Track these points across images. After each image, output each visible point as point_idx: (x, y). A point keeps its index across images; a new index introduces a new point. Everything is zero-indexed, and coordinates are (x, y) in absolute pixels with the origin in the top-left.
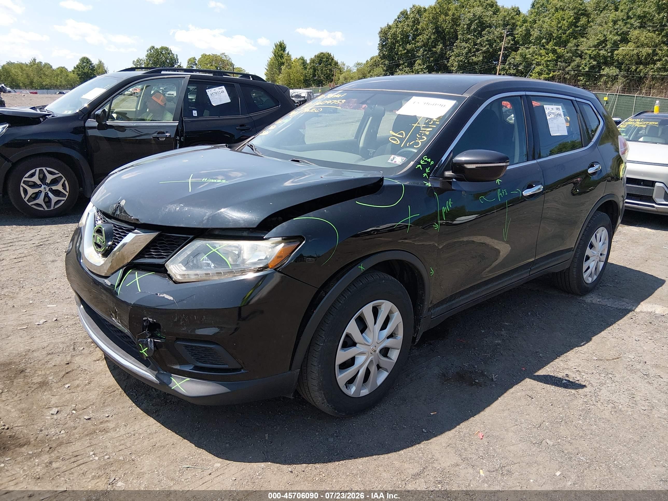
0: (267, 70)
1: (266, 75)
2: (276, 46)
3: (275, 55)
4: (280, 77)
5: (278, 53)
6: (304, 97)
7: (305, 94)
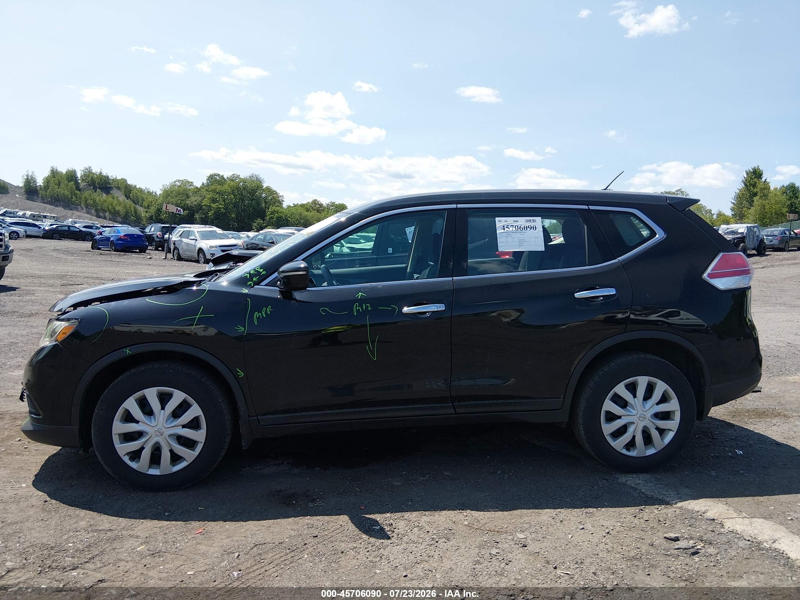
0: (734, 204)
1: (732, 209)
2: (747, 174)
3: (746, 185)
4: (750, 211)
5: (749, 182)
6: (742, 233)
7: (744, 229)
